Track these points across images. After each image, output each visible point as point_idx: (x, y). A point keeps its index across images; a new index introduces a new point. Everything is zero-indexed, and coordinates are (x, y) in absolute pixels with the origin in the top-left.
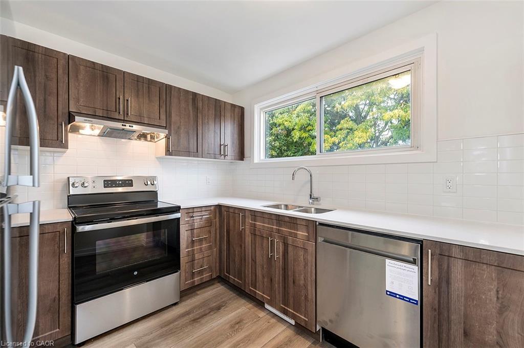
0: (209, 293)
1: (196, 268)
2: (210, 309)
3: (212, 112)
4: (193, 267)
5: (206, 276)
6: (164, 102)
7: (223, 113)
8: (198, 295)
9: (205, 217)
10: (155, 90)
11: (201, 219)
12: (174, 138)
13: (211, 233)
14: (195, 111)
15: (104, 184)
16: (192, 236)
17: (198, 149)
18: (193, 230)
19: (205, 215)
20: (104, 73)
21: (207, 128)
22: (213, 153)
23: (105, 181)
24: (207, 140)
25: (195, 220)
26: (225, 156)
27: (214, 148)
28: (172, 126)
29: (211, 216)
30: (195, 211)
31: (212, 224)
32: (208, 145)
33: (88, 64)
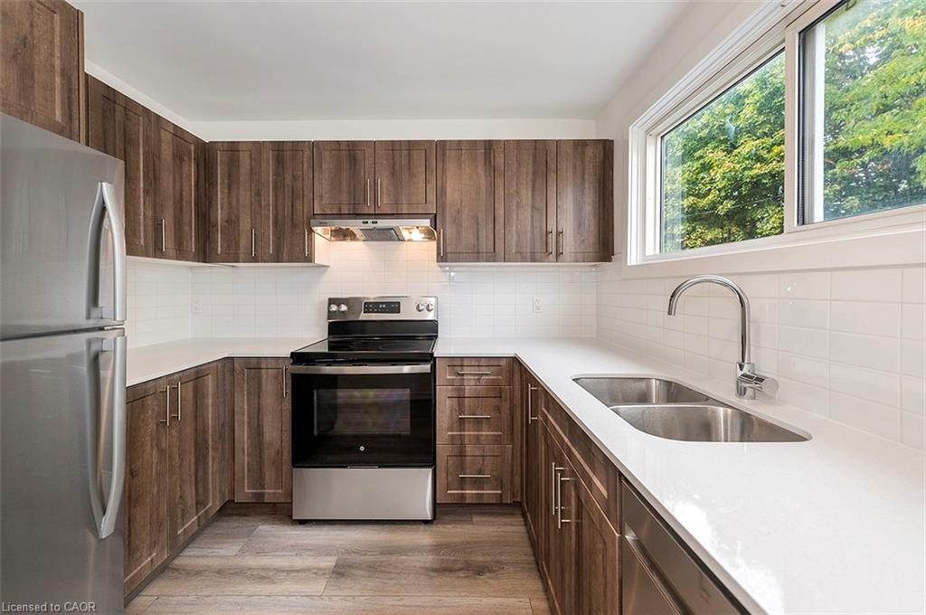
0: (491, 529)
1: (468, 471)
2: (466, 562)
3: (528, 169)
4: (462, 468)
5: (490, 492)
6: (432, 172)
7: (552, 165)
8: (471, 522)
9: (487, 377)
10: (418, 157)
11: (479, 380)
12: (450, 230)
13: (500, 413)
14: (490, 175)
15: (365, 308)
16: (461, 409)
17: (496, 246)
18: (461, 398)
19: (487, 374)
20: (350, 153)
21: (514, 203)
22: (529, 250)
23: (365, 303)
24: (517, 227)
25: (466, 381)
26: (559, 254)
27: (533, 240)
28: (448, 211)
29: (500, 377)
30: (465, 364)
31: (503, 395)
32: (519, 236)
33: (333, 147)
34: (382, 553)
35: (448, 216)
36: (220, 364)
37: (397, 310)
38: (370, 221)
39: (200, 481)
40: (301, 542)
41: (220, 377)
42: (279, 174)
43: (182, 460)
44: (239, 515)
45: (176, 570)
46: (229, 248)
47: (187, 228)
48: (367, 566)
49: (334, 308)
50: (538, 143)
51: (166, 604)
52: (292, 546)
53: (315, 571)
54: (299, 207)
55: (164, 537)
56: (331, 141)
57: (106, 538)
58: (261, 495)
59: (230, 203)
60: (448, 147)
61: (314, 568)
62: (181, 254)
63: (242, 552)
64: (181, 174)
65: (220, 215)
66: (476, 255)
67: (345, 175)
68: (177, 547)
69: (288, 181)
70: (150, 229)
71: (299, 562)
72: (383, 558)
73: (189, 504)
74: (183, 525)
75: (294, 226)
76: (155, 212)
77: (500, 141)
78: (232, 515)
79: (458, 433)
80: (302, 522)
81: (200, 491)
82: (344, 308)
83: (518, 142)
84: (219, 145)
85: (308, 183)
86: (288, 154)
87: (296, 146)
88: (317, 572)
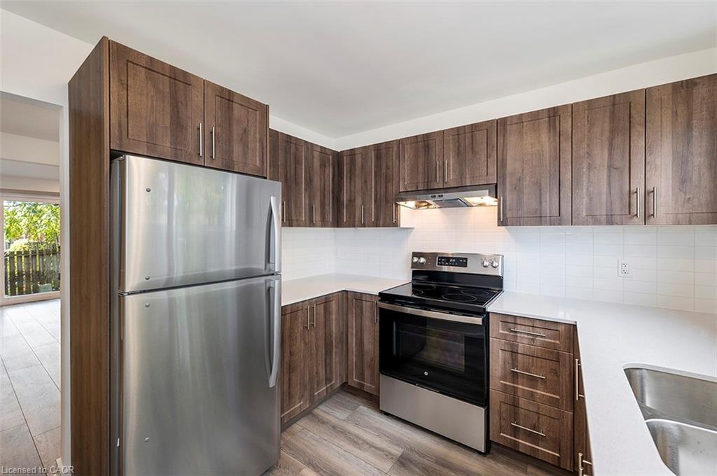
1: (521, 422)
3: (603, 127)
4: (515, 418)
5: (546, 451)
9: (541, 339)
10: (481, 136)
11: (533, 340)
12: (510, 197)
13: (558, 376)
14: (555, 140)
15: (439, 261)
16: (514, 363)
17: (562, 210)
18: (514, 353)
19: (542, 336)
20: (424, 143)
21: (585, 165)
22: (605, 214)
23: (439, 258)
24: (588, 189)
25: (519, 338)
26: (647, 217)
27: (610, 202)
28: (508, 180)
29: (558, 342)
30: (518, 323)
31: (561, 359)
32: (591, 199)
33: (413, 141)
34: (436, 462)
35: (508, 184)
36: (340, 294)
37: (465, 265)
38: (437, 195)
39: (328, 366)
40: (382, 427)
41: (340, 302)
42: (378, 167)
43: (317, 351)
44: (351, 393)
45: (314, 415)
46: (350, 218)
47: (327, 207)
48: (423, 467)
49: (416, 259)
50: (617, 98)
51: (306, 435)
52: (376, 428)
53: (387, 454)
54: (390, 188)
55: (307, 394)
56: (411, 137)
57: (273, 387)
58: (362, 385)
59: (350, 190)
60: (508, 123)
61: (387, 451)
62: (324, 224)
63: (347, 420)
64: (324, 175)
65: (345, 198)
66: (538, 219)
67: (421, 160)
68: (315, 402)
69: (383, 171)
70: (307, 211)
71: (379, 442)
72: (436, 466)
73: (321, 378)
74: (318, 390)
75: (387, 202)
76: (310, 201)
77: (567, 105)
78: (348, 392)
79: (512, 384)
80: (386, 414)
81: (328, 372)
82: (422, 260)
83: (590, 102)
84: (345, 153)
85: (395, 169)
86: (383, 151)
87: (388, 145)
88: (388, 455)
